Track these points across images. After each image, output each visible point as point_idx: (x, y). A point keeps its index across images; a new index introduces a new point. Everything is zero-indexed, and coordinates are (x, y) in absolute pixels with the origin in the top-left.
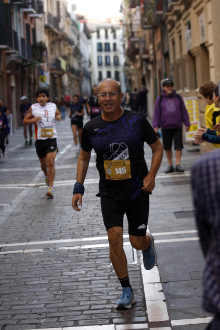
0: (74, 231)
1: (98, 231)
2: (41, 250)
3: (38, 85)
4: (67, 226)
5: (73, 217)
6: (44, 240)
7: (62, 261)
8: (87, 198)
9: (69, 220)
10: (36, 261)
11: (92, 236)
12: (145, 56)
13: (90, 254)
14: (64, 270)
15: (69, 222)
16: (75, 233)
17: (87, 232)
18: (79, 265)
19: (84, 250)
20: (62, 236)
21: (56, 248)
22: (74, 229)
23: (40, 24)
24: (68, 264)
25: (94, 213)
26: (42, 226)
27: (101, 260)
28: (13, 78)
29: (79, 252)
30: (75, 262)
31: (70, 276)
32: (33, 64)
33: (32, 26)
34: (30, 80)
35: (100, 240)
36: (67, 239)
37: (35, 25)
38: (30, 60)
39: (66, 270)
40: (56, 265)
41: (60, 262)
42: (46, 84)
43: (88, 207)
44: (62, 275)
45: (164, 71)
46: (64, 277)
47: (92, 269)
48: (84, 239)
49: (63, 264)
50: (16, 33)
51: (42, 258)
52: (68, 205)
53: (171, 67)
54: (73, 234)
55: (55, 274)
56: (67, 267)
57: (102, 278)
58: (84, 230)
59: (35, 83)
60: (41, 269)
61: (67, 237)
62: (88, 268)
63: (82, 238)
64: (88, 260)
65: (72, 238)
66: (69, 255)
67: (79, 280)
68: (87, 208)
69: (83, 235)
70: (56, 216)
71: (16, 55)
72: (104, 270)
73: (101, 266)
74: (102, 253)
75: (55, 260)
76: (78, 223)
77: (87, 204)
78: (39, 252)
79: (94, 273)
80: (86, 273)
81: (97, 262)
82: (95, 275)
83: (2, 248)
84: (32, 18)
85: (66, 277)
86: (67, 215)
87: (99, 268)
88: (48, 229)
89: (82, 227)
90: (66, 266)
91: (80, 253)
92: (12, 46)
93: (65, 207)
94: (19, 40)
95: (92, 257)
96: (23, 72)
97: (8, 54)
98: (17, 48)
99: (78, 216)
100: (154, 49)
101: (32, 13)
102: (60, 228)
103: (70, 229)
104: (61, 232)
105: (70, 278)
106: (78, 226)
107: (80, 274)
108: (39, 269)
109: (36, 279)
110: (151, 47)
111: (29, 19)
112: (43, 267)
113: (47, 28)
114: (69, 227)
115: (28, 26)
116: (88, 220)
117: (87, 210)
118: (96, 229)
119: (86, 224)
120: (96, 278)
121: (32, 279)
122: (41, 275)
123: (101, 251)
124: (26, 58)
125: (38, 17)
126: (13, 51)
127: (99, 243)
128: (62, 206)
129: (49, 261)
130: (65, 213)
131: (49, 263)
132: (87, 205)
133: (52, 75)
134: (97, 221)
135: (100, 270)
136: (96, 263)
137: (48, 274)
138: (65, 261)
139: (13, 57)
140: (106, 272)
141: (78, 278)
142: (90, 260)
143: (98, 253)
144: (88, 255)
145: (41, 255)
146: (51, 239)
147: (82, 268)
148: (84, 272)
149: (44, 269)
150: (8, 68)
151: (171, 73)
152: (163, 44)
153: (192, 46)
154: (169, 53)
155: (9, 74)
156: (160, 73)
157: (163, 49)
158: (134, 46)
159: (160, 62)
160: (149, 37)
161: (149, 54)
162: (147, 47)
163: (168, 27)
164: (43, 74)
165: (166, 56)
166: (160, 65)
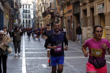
42: (16, 23)
45: (73, 20)
53: (80, 19)
110: (62, 12)
150: (11, 17)
151: (80, 21)
152: (73, 11)
153: (104, 12)
154: (80, 14)
155: (11, 19)
156: (68, 21)
157: (73, 12)
158: (50, 11)
159: (71, 17)
160: (59, 8)
161: (60, 14)
162: (57, 12)
163: (81, 5)
164: (15, 20)
165: (74, 15)
166: (70, 18)
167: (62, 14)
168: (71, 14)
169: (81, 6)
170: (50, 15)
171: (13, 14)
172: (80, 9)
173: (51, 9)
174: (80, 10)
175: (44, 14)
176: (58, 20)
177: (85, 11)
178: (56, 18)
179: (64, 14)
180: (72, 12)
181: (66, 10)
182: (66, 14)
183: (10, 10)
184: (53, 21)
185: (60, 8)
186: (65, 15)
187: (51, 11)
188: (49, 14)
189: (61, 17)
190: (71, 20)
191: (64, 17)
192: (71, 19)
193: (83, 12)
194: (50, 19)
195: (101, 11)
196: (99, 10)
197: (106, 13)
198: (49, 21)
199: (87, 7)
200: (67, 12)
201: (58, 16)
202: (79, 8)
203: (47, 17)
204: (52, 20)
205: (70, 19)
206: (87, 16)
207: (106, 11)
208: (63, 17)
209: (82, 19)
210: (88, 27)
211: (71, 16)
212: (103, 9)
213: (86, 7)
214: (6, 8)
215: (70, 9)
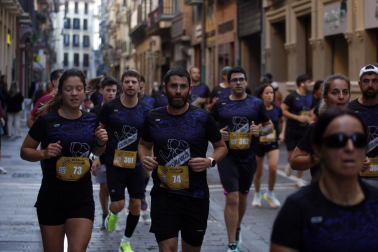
12: (184, 38)
45: (237, 57)
53: (263, 53)
100: (204, 28)
110: (199, 27)
151: (263, 61)
152: (239, 24)
153: (347, 30)
154: (263, 36)
155: (22, 50)
156: (221, 59)
157: (238, 30)
158: (158, 24)
159: (229, 46)
160: (191, 15)
161: (191, 36)
162: (184, 27)
163: (265, 4)
164: (37, 52)
165: (242, 39)
166: (226, 50)
167: (199, 37)
168: (230, 36)
169: (267, 9)
170: (157, 39)
171: (29, 34)
172: (261, 18)
173: (163, 16)
174: (261, 24)
175: (138, 36)
176: (186, 57)
177: (279, 27)
178: (179, 49)
179: (205, 36)
180: (235, 30)
181: (214, 21)
182: (213, 34)
183: (19, 18)
184: (169, 60)
185: (193, 13)
186: (210, 40)
187: (163, 25)
188: (155, 34)
189: (197, 48)
190: (229, 58)
191: (205, 46)
192: (229, 52)
193: (274, 31)
194: (158, 52)
195: (336, 27)
196: (327, 22)
197: (352, 35)
198: (154, 57)
199: (286, 13)
200: (217, 29)
201: (187, 44)
202: (259, 14)
203: (146, 46)
204: (164, 55)
205: (227, 55)
206: (288, 43)
207: (354, 26)
208: (202, 45)
209: (268, 54)
210: (289, 83)
211: (232, 44)
212: (341, 22)
213: (284, 11)
214: (6, 10)
215: (227, 19)
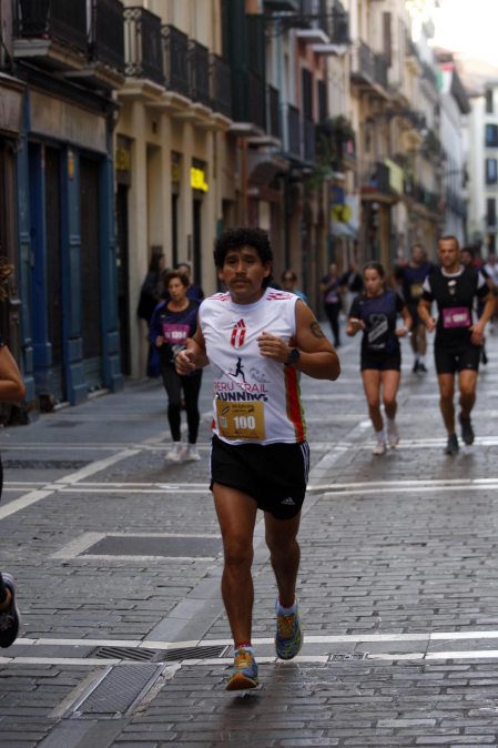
0: (409, 613)
1: (472, 616)
2: (324, 659)
3: (329, 228)
4: (391, 598)
5: (409, 576)
6: (331, 634)
7: (377, 690)
8: (446, 528)
9: (399, 583)
10: (308, 688)
11: (458, 628)
13: (451, 676)
14: (380, 714)
15: (398, 588)
16: (413, 619)
17: (444, 617)
18: (420, 704)
19: (435, 663)
20: (377, 624)
21: (360, 656)
22: (411, 607)
23: (339, 71)
24: (390, 699)
25: (463, 568)
26: (329, 595)
27: (478, 690)
28: (264, 207)
29: (421, 667)
30: (411, 693)
31: (396, 730)
32: (318, 174)
33: (318, 76)
34: (308, 214)
35: (477, 640)
36: (393, 632)
37: (325, 72)
38: (310, 163)
39: (385, 714)
40: (361, 700)
41: (371, 692)
42: (350, 228)
43: (450, 552)
44: (374, 727)
46: (378, 732)
47: (454, 715)
48: (435, 636)
49: (377, 699)
50: (275, 93)
51: (323, 679)
52: (397, 545)
54: (407, 620)
55: (356, 724)
56: (388, 706)
57: (480, 738)
58: (436, 611)
59: (322, 224)
60: (321, 708)
61: (392, 627)
62: (444, 710)
63: (430, 632)
64: (443, 690)
65: (404, 632)
66: (396, 676)
67: (419, 741)
68: (445, 555)
69: (434, 623)
70: (364, 572)
71: (274, 150)
72: (484, 717)
73: (477, 707)
74: (482, 675)
75: (359, 687)
76: (421, 593)
77: (446, 543)
78: (317, 664)
79: (459, 724)
80: (438, 724)
81: (468, 698)
82: (462, 731)
83: (222, 647)
84: (318, 55)
85: (386, 731)
86: (395, 570)
87: (471, 713)
88: (343, 604)
89: (431, 603)
90: (385, 705)
91: (423, 672)
92: (264, 127)
93: (389, 548)
94: (285, 110)
95: (454, 684)
96: (292, 194)
97: (254, 147)
98: (277, 132)
99: (422, 573)
101: (318, 40)
102: (375, 602)
103: (401, 608)
104: (375, 614)
105: (394, 734)
106: (420, 601)
107: (421, 726)
108: (315, 708)
109: (307, 733)
111: (310, 56)
112: (325, 703)
113: (356, 80)
114: (397, 601)
115: (307, 76)
116: (448, 586)
117: (446, 559)
118: (468, 610)
119: (442, 596)
120: (463, 739)
121: (297, 734)
122: (322, 724)
123: (479, 668)
124: (301, 158)
125: (333, 53)
126: (266, 139)
127: (476, 649)
128: (382, 546)
129: (342, 688)
130: (388, 565)
131: (342, 693)
132: (448, 547)
133: (365, 204)
134: (471, 591)
135: (475, 717)
136: (464, 699)
137: (339, 723)
138: (384, 691)
139: (267, 155)
140: (490, 724)
141: (415, 737)
142: (449, 691)
143: (470, 675)
144: (446, 678)
145: (323, 672)
146: (349, 632)
147: (428, 711)
148: (433, 722)
149: (329, 709)
150: (252, 183)
